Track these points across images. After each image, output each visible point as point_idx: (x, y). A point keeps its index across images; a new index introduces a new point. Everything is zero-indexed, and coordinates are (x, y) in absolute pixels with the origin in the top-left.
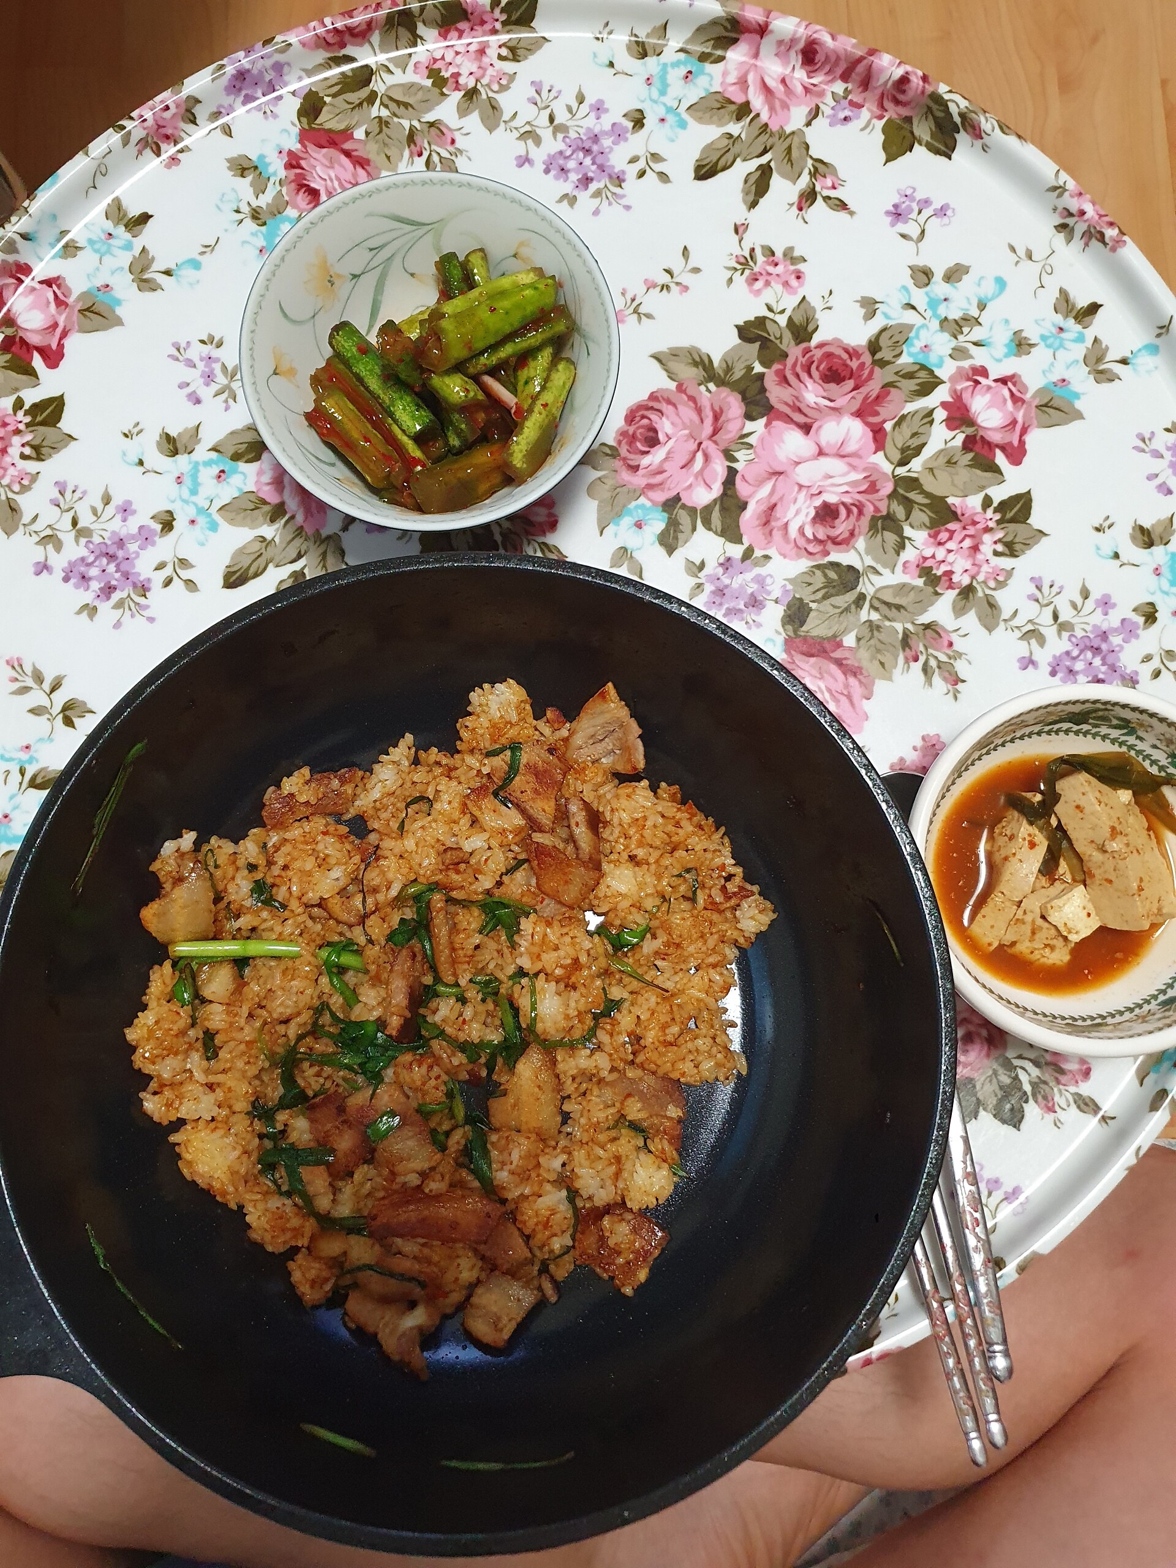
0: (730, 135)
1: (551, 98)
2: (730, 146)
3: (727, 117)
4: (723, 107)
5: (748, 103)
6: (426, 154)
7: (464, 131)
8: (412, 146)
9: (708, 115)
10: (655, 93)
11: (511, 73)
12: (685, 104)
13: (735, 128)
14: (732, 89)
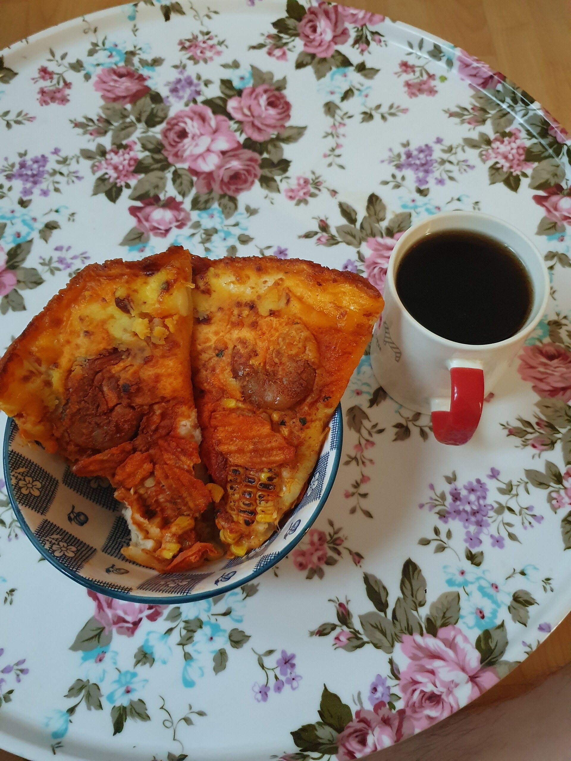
0: (422, 604)
1: (525, 521)
2: (414, 599)
3: (435, 614)
4: (444, 617)
5: (435, 635)
6: (536, 427)
7: (536, 457)
8: (546, 424)
9: (446, 603)
10: (484, 583)
11: (558, 511)
12: (463, 595)
13: (424, 612)
14: (452, 633)
